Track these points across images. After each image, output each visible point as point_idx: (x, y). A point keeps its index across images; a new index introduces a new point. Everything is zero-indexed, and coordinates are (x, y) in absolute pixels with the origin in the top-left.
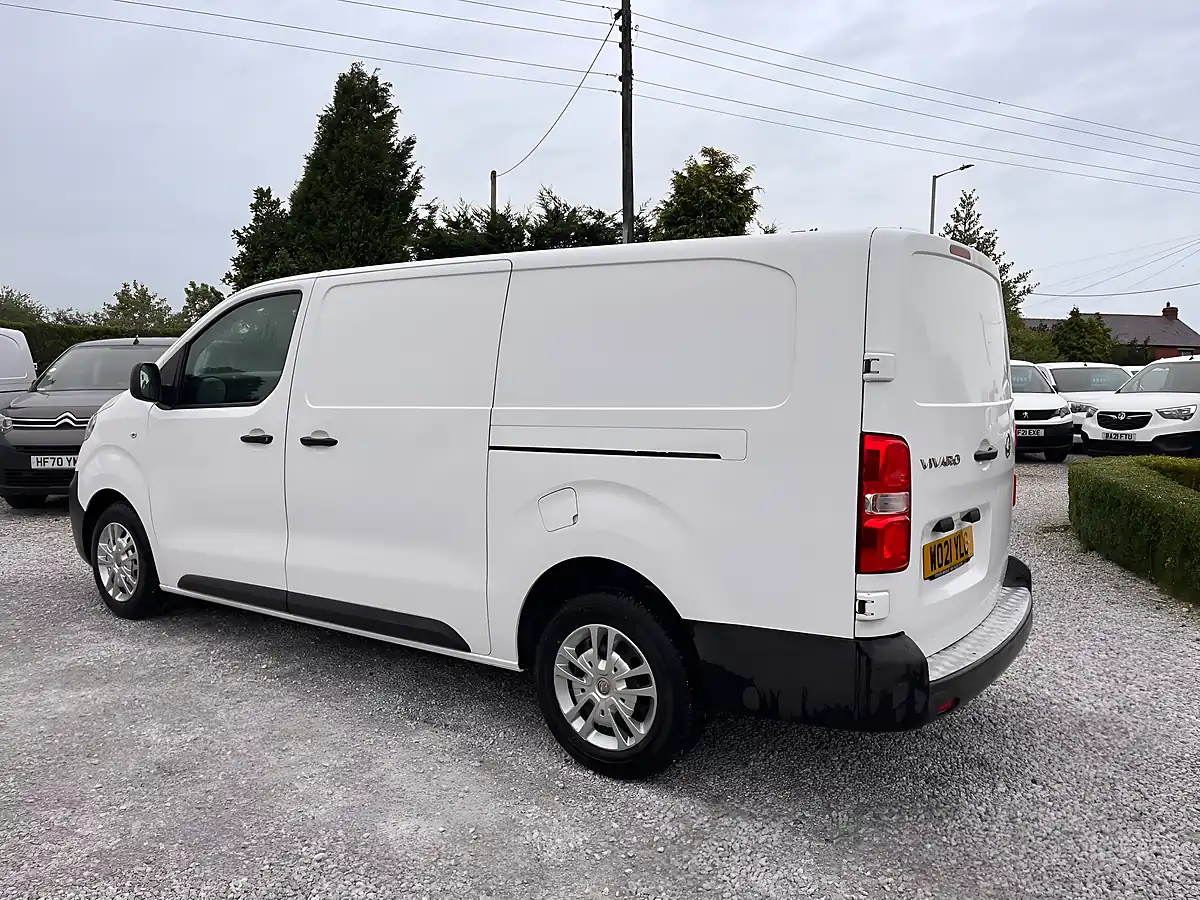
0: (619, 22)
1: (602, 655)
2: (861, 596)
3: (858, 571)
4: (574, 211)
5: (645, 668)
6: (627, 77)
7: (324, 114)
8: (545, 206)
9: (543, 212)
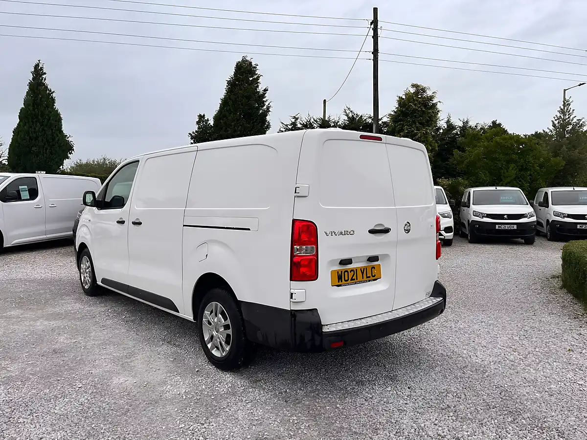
0: (372, 26)
1: (216, 315)
2: (292, 291)
3: (291, 280)
4: (361, 116)
5: (228, 322)
6: (376, 52)
7: (229, 80)
8: (347, 115)
9: (346, 118)
